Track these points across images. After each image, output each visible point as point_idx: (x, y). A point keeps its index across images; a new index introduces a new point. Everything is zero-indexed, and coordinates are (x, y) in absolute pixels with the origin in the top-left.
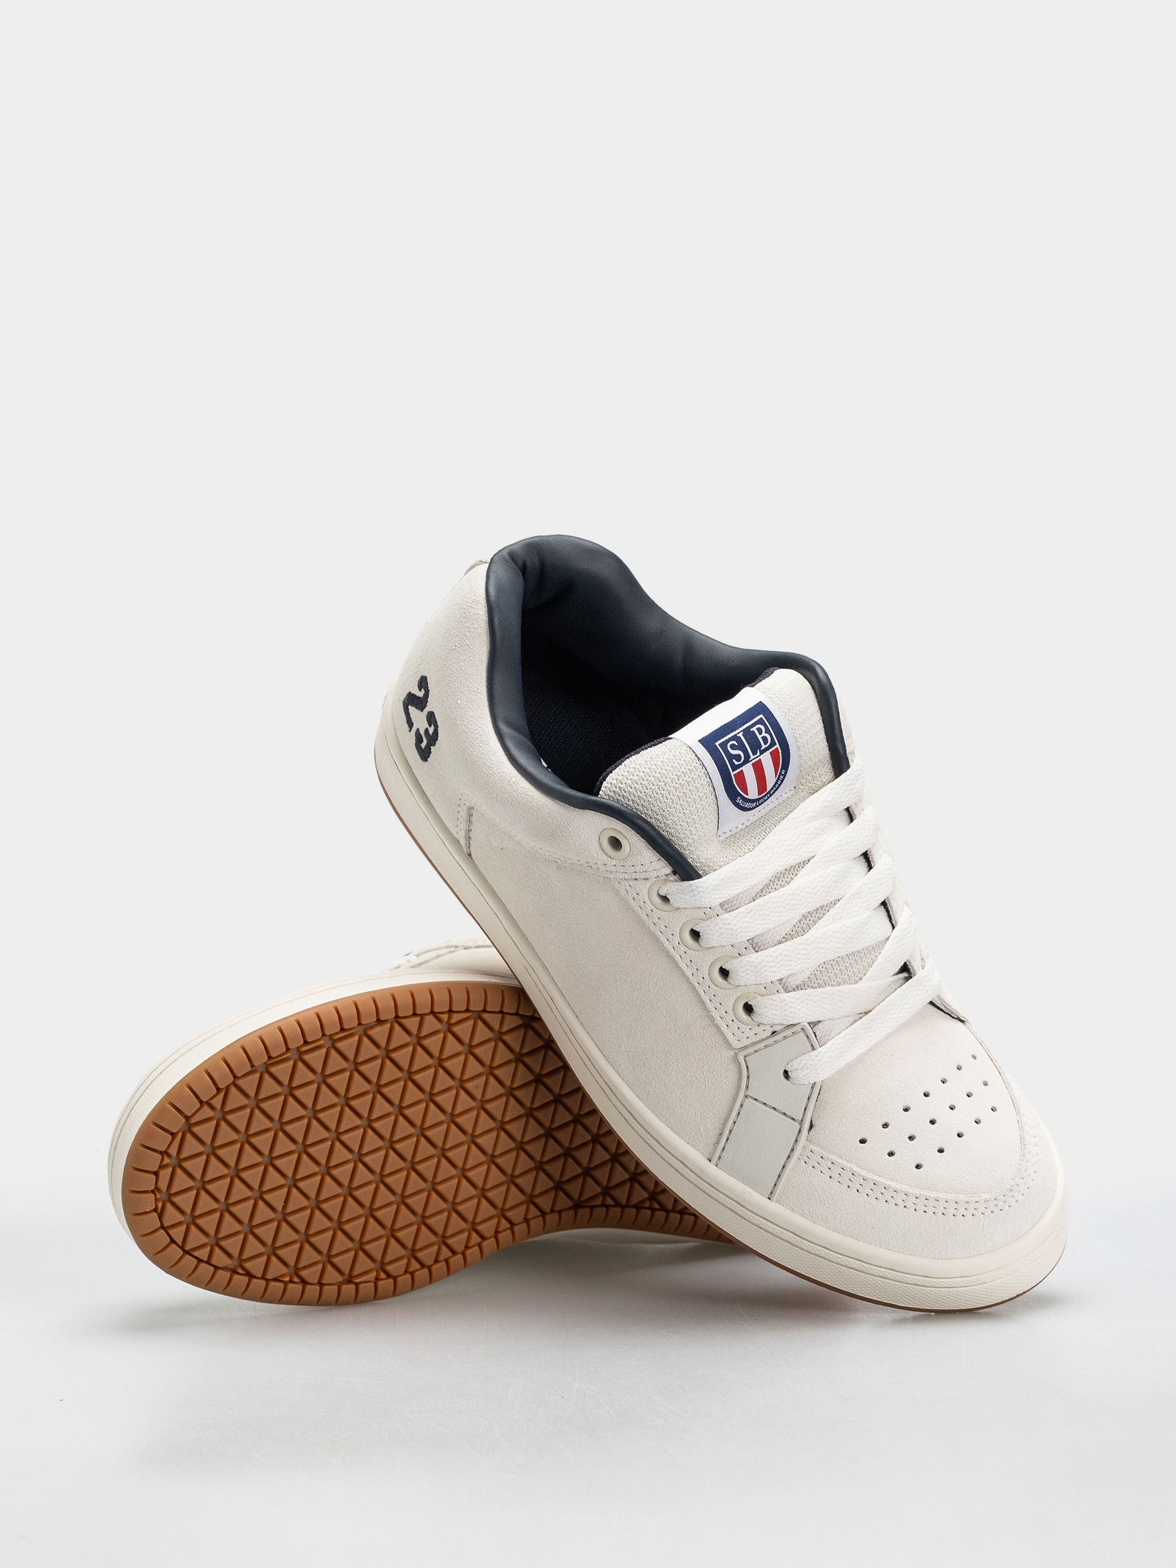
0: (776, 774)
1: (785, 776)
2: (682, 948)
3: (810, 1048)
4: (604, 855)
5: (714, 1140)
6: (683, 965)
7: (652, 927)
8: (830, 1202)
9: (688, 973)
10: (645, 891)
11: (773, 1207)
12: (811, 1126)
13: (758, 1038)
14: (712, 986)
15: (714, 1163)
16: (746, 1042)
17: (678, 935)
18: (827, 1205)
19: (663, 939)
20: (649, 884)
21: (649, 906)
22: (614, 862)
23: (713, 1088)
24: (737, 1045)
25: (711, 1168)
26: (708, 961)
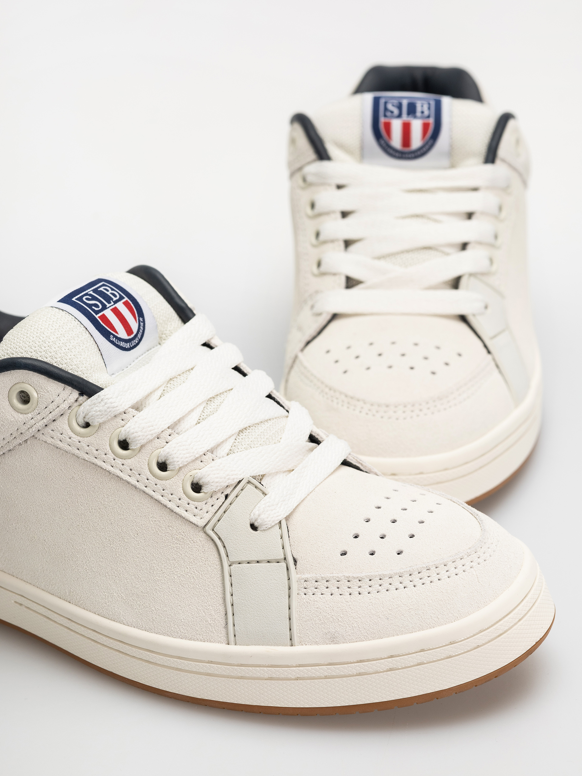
0: (136, 320)
1: (144, 322)
2: (119, 462)
3: (262, 496)
4: (19, 414)
5: (223, 622)
6: (126, 477)
7: (86, 457)
8: (342, 615)
9: (133, 481)
10: (66, 427)
11: (298, 649)
12: (295, 561)
13: (216, 507)
14: (158, 482)
15: (233, 643)
16: (207, 517)
17: (110, 451)
18: (340, 619)
19: (99, 463)
20: (66, 417)
21: (76, 438)
22: (30, 416)
23: (201, 576)
24: (201, 523)
25: (233, 648)
26: (144, 461)
